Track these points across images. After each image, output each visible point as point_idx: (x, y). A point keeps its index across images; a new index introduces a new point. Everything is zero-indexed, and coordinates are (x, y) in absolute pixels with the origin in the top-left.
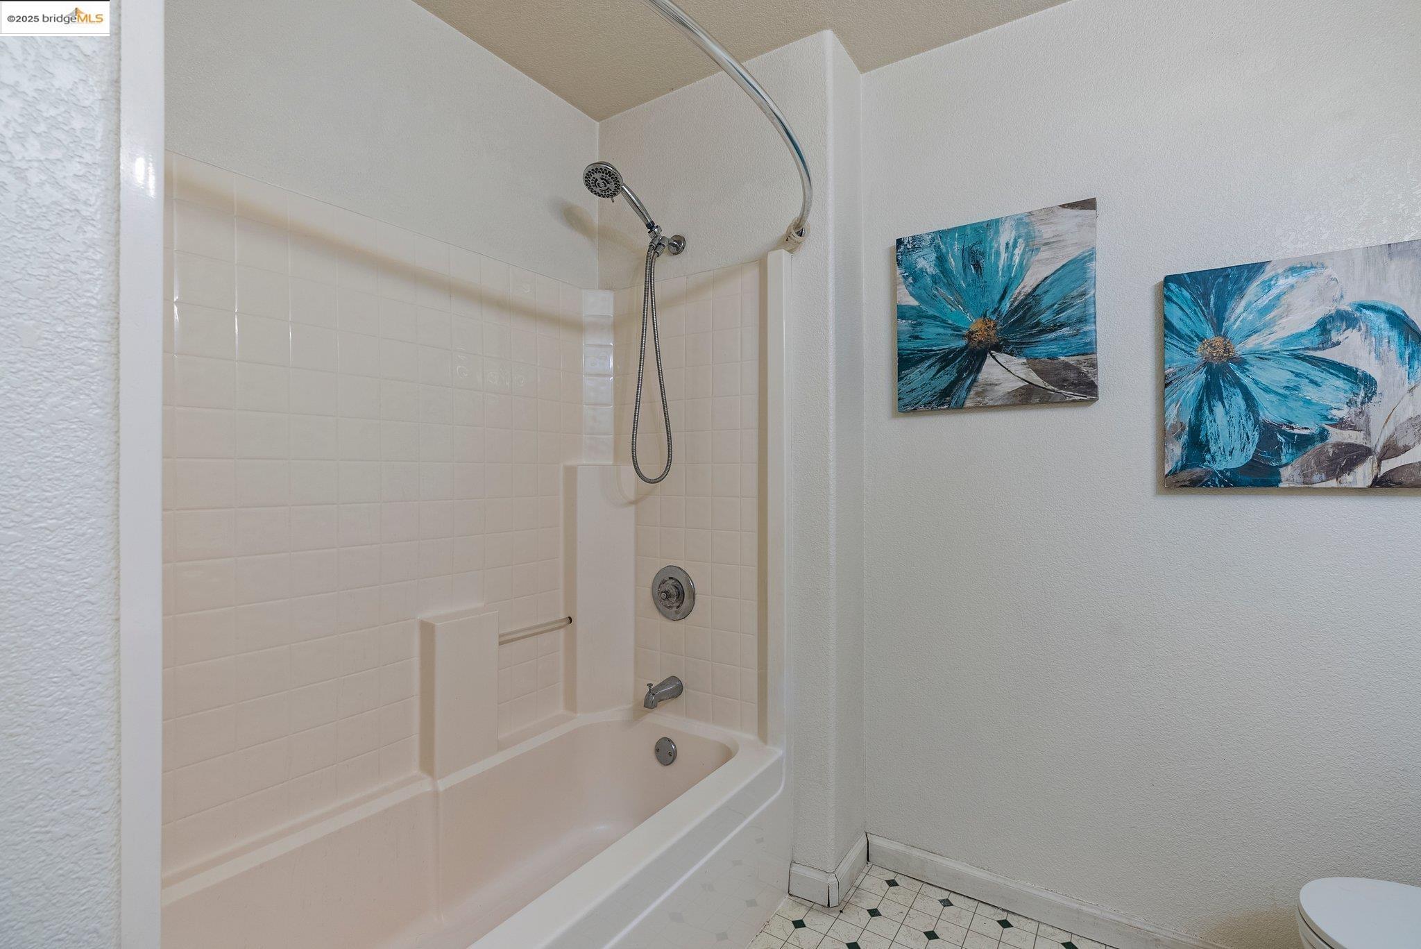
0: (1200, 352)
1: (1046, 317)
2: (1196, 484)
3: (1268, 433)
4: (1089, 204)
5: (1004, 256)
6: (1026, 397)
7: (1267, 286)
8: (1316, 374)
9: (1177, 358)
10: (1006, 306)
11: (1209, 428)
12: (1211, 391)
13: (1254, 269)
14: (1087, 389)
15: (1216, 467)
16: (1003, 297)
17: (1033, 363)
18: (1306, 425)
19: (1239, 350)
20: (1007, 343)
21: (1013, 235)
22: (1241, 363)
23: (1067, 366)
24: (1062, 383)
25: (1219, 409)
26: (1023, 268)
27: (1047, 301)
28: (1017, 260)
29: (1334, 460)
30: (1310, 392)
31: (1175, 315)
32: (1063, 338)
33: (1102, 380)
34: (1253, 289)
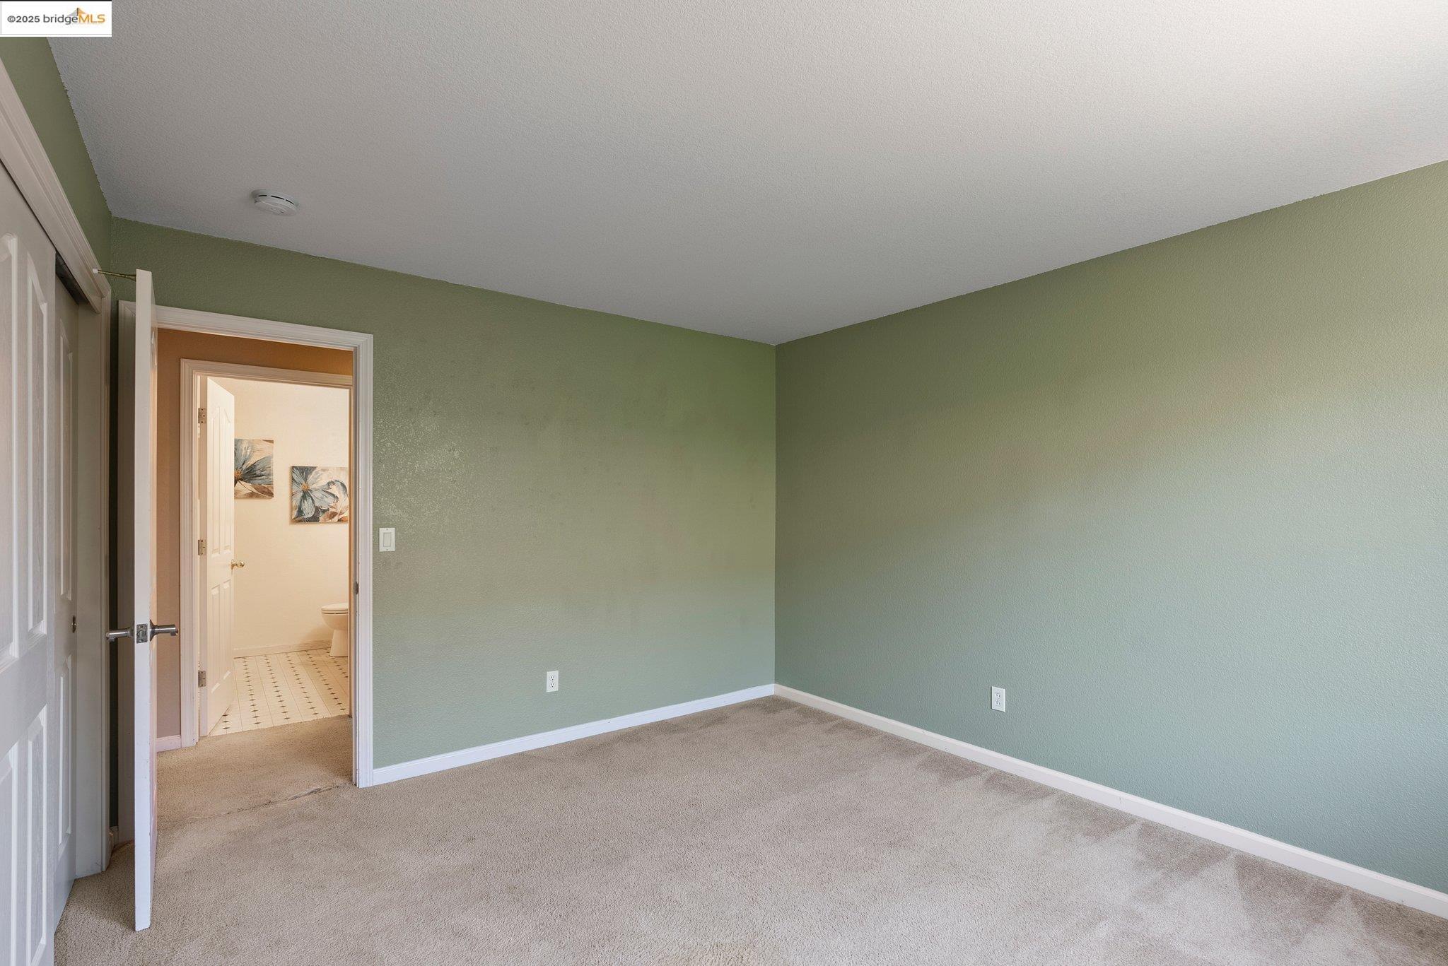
0: (301, 488)
1: (258, 472)
2: (300, 521)
3: (317, 509)
4: (271, 442)
5: (244, 451)
6: (251, 495)
7: (317, 473)
8: (327, 495)
9: (295, 488)
10: (244, 467)
11: (303, 507)
12: (304, 497)
13: (314, 468)
14: (271, 494)
15: (305, 517)
16: (243, 464)
17: (253, 485)
18: (324, 508)
19: (311, 488)
20: (245, 478)
21: (247, 445)
22: (311, 491)
23: (265, 487)
24: (263, 492)
25: (305, 501)
26: (250, 457)
27: (258, 467)
28: (248, 453)
29: (330, 516)
30: (326, 499)
31: (295, 477)
32: (263, 479)
33: (274, 492)
34: (314, 473)
